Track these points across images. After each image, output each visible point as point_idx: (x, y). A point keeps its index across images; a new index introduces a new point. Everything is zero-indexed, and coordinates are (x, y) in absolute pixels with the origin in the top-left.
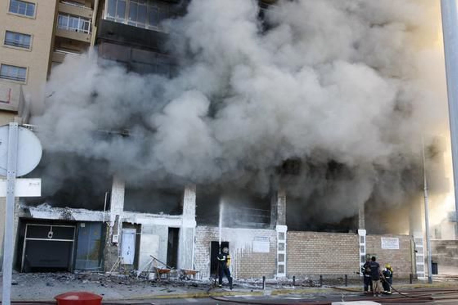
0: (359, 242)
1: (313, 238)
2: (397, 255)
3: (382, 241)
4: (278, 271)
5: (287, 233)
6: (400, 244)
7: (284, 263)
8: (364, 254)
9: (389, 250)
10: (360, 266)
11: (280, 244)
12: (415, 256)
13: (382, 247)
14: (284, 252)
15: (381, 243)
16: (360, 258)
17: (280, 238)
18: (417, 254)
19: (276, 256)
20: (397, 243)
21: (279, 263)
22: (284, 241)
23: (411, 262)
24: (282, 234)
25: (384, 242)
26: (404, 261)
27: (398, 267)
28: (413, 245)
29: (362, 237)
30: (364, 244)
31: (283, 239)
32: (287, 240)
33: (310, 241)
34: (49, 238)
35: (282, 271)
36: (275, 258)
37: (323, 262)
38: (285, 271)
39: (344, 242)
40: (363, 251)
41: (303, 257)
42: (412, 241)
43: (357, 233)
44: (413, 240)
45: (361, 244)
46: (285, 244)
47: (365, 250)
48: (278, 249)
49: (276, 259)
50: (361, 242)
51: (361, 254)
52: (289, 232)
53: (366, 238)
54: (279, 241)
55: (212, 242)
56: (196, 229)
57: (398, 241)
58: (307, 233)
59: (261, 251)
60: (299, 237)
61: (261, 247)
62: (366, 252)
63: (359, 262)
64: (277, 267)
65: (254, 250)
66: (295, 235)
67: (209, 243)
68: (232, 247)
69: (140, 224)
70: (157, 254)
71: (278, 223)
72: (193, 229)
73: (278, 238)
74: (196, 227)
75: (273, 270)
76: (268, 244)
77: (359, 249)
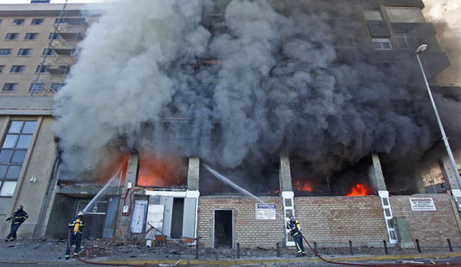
0: (381, 205)
1: (325, 203)
2: (434, 217)
3: (411, 202)
4: (287, 240)
5: (294, 199)
6: (436, 205)
8: (391, 218)
9: (422, 212)
10: (389, 232)
11: (287, 210)
13: (413, 209)
15: (410, 204)
16: (387, 223)
17: (287, 205)
19: (284, 223)
20: (432, 203)
22: (292, 208)
24: (289, 201)
25: (415, 203)
26: (447, 224)
27: (441, 232)
28: (454, 205)
29: (385, 200)
30: (388, 207)
31: (290, 205)
32: (295, 206)
33: (321, 207)
36: (283, 225)
37: (339, 228)
39: (363, 206)
40: (388, 214)
41: (316, 224)
42: (451, 200)
43: (377, 195)
44: (454, 200)
45: (385, 207)
46: (293, 211)
47: (391, 214)
48: (285, 215)
50: (385, 204)
51: (387, 218)
52: (296, 198)
53: (389, 199)
54: (286, 208)
55: (216, 211)
56: (199, 199)
57: (432, 202)
58: (317, 198)
59: (266, 218)
60: (308, 203)
61: (266, 214)
62: (393, 215)
63: (386, 227)
64: (285, 235)
65: (258, 217)
66: (304, 201)
67: (212, 211)
68: (236, 215)
69: (149, 196)
70: (162, 223)
71: (284, 190)
72: (196, 198)
73: (284, 204)
74: (200, 197)
75: (281, 238)
76: (273, 211)
77: (383, 213)
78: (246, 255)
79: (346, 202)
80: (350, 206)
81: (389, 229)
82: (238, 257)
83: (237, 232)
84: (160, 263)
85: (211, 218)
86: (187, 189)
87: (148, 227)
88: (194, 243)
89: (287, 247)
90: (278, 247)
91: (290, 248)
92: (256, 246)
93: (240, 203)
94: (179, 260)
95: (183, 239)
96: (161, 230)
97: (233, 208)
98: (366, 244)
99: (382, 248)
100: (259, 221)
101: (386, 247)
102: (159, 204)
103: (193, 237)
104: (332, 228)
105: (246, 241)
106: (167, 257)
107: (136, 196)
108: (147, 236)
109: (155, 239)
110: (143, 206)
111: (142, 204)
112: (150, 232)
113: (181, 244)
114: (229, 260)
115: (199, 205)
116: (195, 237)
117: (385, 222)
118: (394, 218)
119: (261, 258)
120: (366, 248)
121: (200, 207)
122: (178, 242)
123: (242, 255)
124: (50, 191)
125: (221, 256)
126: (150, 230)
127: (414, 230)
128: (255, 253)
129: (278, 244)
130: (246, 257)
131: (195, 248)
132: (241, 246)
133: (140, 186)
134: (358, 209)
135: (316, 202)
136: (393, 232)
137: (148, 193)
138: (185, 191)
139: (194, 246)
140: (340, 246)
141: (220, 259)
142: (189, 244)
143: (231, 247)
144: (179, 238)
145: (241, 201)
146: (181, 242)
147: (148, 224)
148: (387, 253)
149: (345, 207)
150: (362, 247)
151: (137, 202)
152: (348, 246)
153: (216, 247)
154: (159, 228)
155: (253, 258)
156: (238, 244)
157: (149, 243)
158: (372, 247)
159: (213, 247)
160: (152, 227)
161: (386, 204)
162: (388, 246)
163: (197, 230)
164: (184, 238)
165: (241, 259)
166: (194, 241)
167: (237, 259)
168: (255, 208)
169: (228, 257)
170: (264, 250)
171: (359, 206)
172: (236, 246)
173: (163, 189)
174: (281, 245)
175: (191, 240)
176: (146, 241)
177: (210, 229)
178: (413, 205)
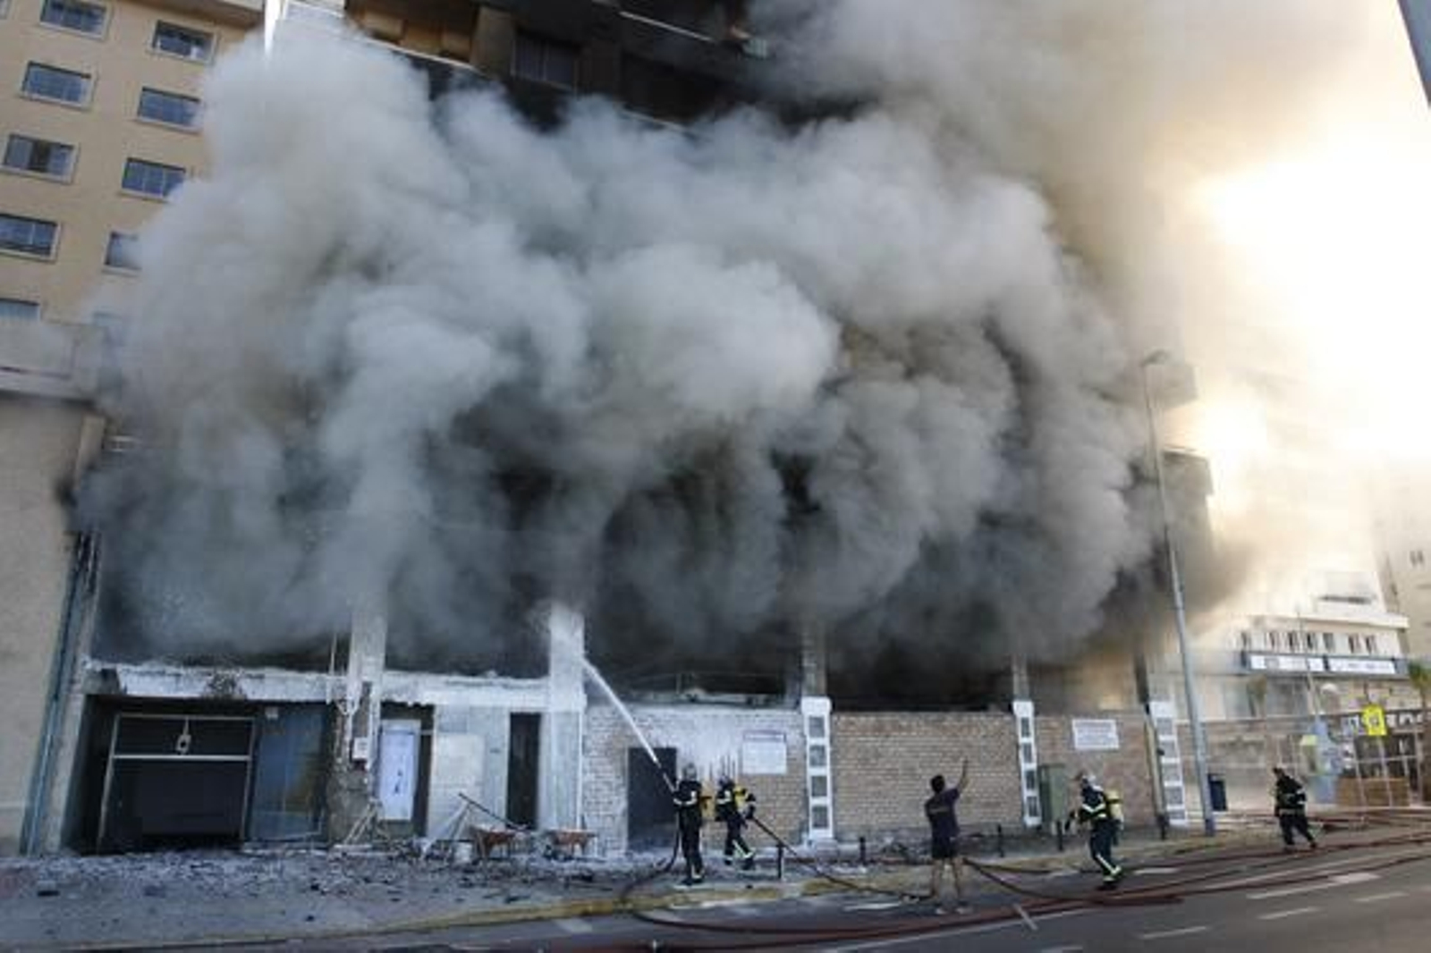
0: (1016, 737)
1: (901, 729)
2: (1113, 763)
3: (1075, 730)
4: (811, 823)
5: (830, 718)
6: (1119, 734)
7: (826, 801)
8: (1033, 766)
9: (1093, 752)
10: (1025, 798)
11: (814, 748)
12: (1160, 767)
13: (1076, 745)
14: (825, 771)
15: (1072, 735)
16: (1024, 778)
17: (812, 734)
18: (1164, 760)
19: (805, 782)
20: (1113, 733)
21: (814, 802)
22: (824, 741)
23: (1151, 781)
24: (817, 723)
25: (1080, 731)
26: (1133, 778)
28: (1151, 736)
29: (1025, 722)
30: (1031, 740)
31: (822, 734)
32: (832, 736)
33: (892, 739)
34: (179, 753)
35: (821, 823)
36: (802, 786)
38: (830, 823)
39: (980, 737)
40: (1028, 758)
41: (877, 783)
42: (1149, 727)
43: (1010, 709)
44: (1152, 724)
45: (1023, 740)
46: (828, 750)
47: (1034, 757)
48: (808, 762)
49: (805, 791)
50: (1023, 735)
51: (1028, 766)
52: (835, 714)
53: (1034, 722)
54: (813, 741)
55: (631, 751)
56: (584, 717)
57: (1114, 728)
58: (884, 716)
59: (763, 768)
60: (863, 728)
61: (763, 759)
62: (1038, 761)
63: (1020, 789)
64: (808, 812)
65: (745, 766)
66: (853, 724)
67: (622, 752)
69: (431, 708)
71: (808, 691)
73: (807, 731)
74: (586, 711)
75: (795, 821)
76: (781, 749)
77: (1018, 754)
79: (946, 728)
81: (1028, 793)
102: (465, 730)
111: (405, 733)
117: (1020, 777)
118: (1040, 768)
124: (64, 686)
135: (881, 726)
136: (1035, 798)
150: (972, 835)
151: (385, 723)
159: (624, 852)
160: (471, 804)
161: (1026, 733)
178: (1077, 735)
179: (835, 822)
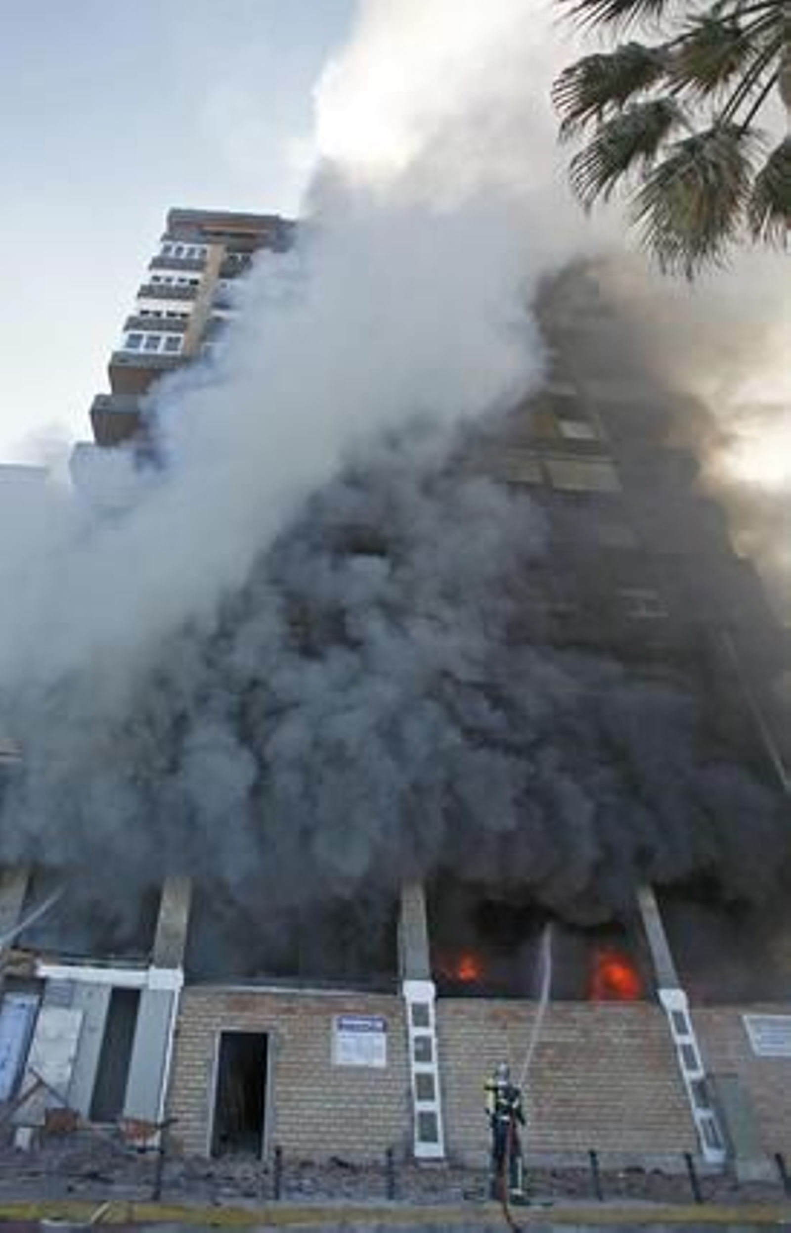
0: (670, 1034)
3: (750, 1029)
4: (416, 1135)
5: (436, 1007)
7: (433, 1106)
8: (699, 1074)
10: (698, 1123)
11: (418, 1040)
13: (755, 1047)
14: (431, 1068)
15: (746, 1036)
16: (690, 1091)
17: (417, 1024)
19: (409, 1080)
21: (420, 1106)
22: (430, 1032)
24: (420, 1012)
25: (759, 1031)
29: (678, 1016)
30: (689, 1039)
31: (426, 1024)
32: (437, 1028)
33: (509, 1031)
35: (429, 1136)
36: (406, 1086)
37: (560, 1102)
38: (440, 1137)
39: (621, 1034)
40: (692, 1066)
43: (657, 1000)
45: (679, 1039)
46: (434, 1041)
47: (699, 1062)
48: (412, 1056)
49: (409, 1093)
50: (679, 1031)
51: (689, 1076)
52: (440, 1000)
53: (691, 1015)
54: (416, 1032)
55: (225, 1035)
56: (181, 995)
58: (498, 1004)
59: (360, 1061)
60: (474, 1018)
61: (359, 1050)
62: (705, 1066)
63: (689, 1108)
64: (412, 1119)
65: (340, 1058)
66: (462, 1012)
67: (213, 1033)
68: (278, 1050)
69: (44, 981)
70: (68, 1070)
71: (409, 973)
72: (173, 993)
73: (410, 1021)
74: (183, 989)
75: (399, 1132)
76: (380, 1040)
77: (676, 1058)
78: (299, 1189)
79: (574, 1021)
80: (586, 1033)
81: (700, 1114)
82: (277, 1197)
83: (278, 1103)
84: (45, 1216)
85: (209, 1055)
86: (151, 961)
87: (29, 1081)
88: (155, 1141)
89: (416, 1161)
90: (391, 1163)
91: (425, 1165)
92: (332, 1154)
93: (290, 1011)
94: (101, 1203)
95: (123, 1127)
96: (62, 1092)
97: (272, 1028)
98: (639, 1163)
99: (682, 1176)
100: (342, 1069)
101: (693, 1176)
102: (68, 1006)
103: (151, 1119)
104: (542, 1102)
105: (302, 1137)
106: (70, 1189)
107: (10, 978)
108: (23, 1112)
109: (43, 1122)
110: (24, 1012)
111: (23, 1006)
112: (32, 1098)
113: (116, 1143)
114: (249, 1205)
115: (180, 1012)
116: (161, 1119)
117: (684, 1089)
118: (709, 1075)
119: (339, 1203)
120: (637, 1175)
121: (182, 1019)
122: (106, 1136)
123: (290, 1190)
125: (227, 1190)
126: (32, 1091)
127: (768, 1120)
128: (325, 1182)
129: (389, 1153)
130: (297, 1195)
131: (153, 1156)
132: (286, 1154)
133: (26, 950)
134: (608, 1043)
135: (494, 1017)
136: (710, 1121)
137: (44, 970)
138: (146, 968)
139: (152, 1149)
140: (567, 1164)
141: (226, 1203)
142: (139, 1143)
143: (259, 1157)
144: (113, 1121)
145: (294, 1005)
146: (118, 1135)
147: (31, 1070)
148: (699, 1199)
149: (572, 1036)
150: (629, 1170)
151: (9, 997)
152: (587, 1164)
153: (216, 1154)
154: (60, 1085)
155: (319, 1201)
156: (278, 1152)
157: (23, 1137)
158: (657, 1172)
159: (206, 1153)
160: (40, 1083)
161: (682, 1030)
162: (700, 1171)
163: (169, 1094)
164: (127, 1121)
165: (285, 1203)
166: (153, 1133)
167: (270, 1204)
168: (329, 1028)
169: (249, 1195)
170: (353, 1169)
171: (607, 1034)
172: (273, 1154)
173: (87, 961)
174: (399, 1155)
175: (144, 1128)
176: (15, 1127)
177: (204, 1090)
178: (754, 1036)
179: (446, 1135)
